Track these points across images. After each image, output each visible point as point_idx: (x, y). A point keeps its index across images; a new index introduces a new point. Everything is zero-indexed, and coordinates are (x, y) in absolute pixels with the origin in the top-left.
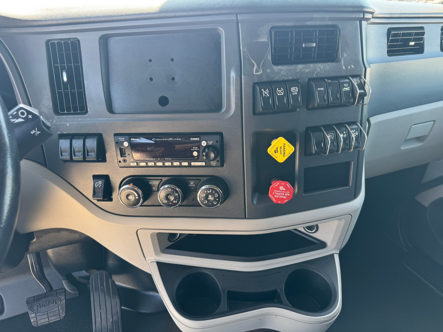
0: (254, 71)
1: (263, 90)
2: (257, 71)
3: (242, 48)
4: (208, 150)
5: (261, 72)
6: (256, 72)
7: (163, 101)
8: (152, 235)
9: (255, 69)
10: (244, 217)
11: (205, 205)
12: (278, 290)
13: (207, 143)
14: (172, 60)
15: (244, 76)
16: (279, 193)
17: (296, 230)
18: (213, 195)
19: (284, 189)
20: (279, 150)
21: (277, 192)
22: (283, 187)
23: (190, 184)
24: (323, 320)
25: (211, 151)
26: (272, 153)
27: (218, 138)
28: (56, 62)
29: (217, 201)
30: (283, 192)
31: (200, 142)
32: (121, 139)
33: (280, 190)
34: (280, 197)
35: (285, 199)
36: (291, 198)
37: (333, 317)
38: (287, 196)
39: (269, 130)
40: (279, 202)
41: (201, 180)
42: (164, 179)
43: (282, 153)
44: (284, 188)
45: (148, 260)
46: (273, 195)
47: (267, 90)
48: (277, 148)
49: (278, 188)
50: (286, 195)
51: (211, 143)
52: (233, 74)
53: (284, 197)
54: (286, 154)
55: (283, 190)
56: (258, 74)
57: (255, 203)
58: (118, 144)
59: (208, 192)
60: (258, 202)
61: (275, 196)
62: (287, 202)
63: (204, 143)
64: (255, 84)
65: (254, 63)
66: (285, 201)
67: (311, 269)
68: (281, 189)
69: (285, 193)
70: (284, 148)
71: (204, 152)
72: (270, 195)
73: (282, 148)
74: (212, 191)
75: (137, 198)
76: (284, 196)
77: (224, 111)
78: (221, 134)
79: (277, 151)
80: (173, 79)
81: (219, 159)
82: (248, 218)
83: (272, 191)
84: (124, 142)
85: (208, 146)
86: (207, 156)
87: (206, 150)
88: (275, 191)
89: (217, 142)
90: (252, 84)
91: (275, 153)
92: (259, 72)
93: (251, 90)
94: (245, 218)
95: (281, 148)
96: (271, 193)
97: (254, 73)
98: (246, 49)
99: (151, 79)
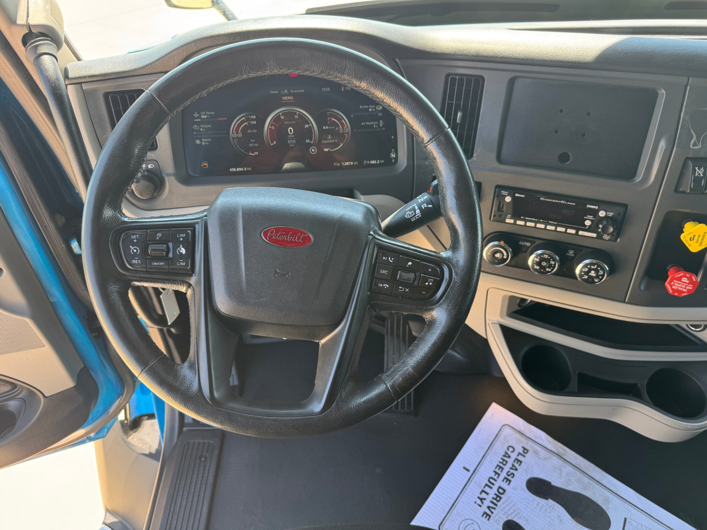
0: (692, 144)
1: (697, 168)
2: (695, 145)
3: (683, 116)
4: (607, 222)
5: (700, 147)
6: (693, 146)
7: (564, 158)
8: (504, 297)
9: (693, 141)
10: (623, 300)
11: (584, 280)
12: (639, 385)
13: (606, 214)
14: (589, 114)
15: (677, 147)
16: (679, 284)
17: (678, 326)
18: (596, 271)
19: (688, 282)
20: (696, 238)
21: (677, 283)
22: (686, 279)
23: (568, 253)
24: (689, 427)
25: (610, 225)
26: (686, 240)
27: (622, 210)
28: (451, 98)
29: (599, 278)
30: (684, 284)
31: (597, 211)
32: (504, 192)
33: (682, 282)
34: (679, 289)
35: (685, 292)
36: (692, 292)
37: (703, 426)
38: (688, 290)
39: (689, 211)
40: (676, 294)
41: (583, 251)
42: (538, 242)
43: (699, 242)
44: (688, 280)
45: (489, 320)
46: (671, 286)
47: (702, 169)
48: (694, 236)
49: (679, 279)
50: (687, 288)
51: (611, 214)
52: (662, 144)
53: (684, 290)
54: (703, 244)
55: (686, 283)
56: (695, 149)
57: (642, 288)
58: (498, 197)
59: (592, 267)
60: (646, 288)
61: (673, 287)
62: (686, 296)
63: (602, 214)
64: (687, 159)
65: (694, 135)
66: (684, 294)
67: (684, 372)
68: (683, 280)
69: (686, 286)
70: (703, 237)
71: (602, 224)
72: (667, 284)
73: (701, 237)
74: (597, 268)
75: (505, 257)
76: (685, 288)
77: (639, 182)
78: (625, 206)
79: (693, 239)
80: (583, 135)
81: (615, 234)
82: (628, 303)
83: (671, 281)
84: (506, 196)
85: (606, 217)
86: (605, 230)
87: (605, 223)
88: (674, 281)
89: (619, 214)
90: (684, 159)
91: (690, 240)
92: (697, 146)
93: (680, 165)
94: (624, 302)
95: (699, 236)
96: (669, 283)
97: (691, 146)
98: (687, 117)
99: (556, 132)
